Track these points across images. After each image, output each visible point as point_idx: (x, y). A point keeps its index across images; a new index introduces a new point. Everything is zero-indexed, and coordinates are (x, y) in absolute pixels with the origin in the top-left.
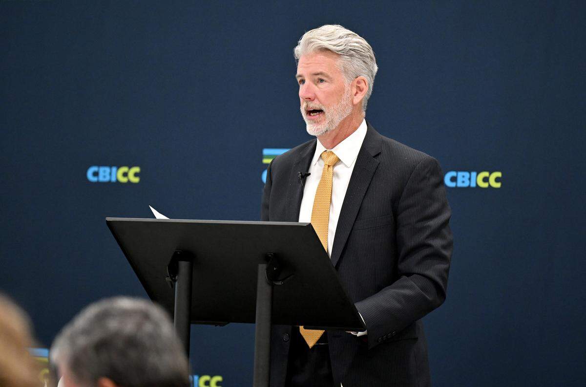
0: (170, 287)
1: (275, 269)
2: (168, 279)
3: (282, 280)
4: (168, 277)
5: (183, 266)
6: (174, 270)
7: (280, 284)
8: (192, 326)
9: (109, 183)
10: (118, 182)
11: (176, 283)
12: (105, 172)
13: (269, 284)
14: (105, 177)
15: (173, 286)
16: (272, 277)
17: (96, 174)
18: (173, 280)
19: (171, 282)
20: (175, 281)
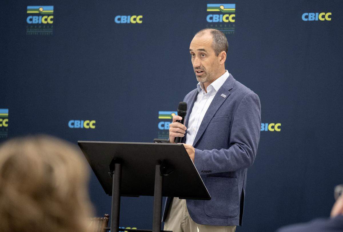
0: (110, 177)
1: (164, 168)
2: (109, 173)
3: (168, 174)
4: (109, 171)
5: (117, 166)
6: (112, 168)
7: (167, 175)
8: (121, 197)
9: (80, 129)
10: (84, 128)
11: (114, 174)
12: (77, 123)
13: (161, 175)
14: (77, 125)
15: (112, 176)
16: (163, 172)
17: (73, 124)
18: (112, 173)
19: (111, 174)
20: (113, 174)
